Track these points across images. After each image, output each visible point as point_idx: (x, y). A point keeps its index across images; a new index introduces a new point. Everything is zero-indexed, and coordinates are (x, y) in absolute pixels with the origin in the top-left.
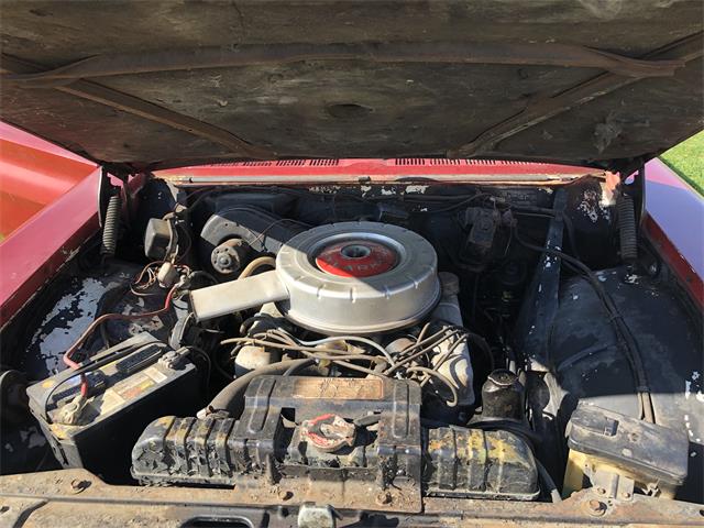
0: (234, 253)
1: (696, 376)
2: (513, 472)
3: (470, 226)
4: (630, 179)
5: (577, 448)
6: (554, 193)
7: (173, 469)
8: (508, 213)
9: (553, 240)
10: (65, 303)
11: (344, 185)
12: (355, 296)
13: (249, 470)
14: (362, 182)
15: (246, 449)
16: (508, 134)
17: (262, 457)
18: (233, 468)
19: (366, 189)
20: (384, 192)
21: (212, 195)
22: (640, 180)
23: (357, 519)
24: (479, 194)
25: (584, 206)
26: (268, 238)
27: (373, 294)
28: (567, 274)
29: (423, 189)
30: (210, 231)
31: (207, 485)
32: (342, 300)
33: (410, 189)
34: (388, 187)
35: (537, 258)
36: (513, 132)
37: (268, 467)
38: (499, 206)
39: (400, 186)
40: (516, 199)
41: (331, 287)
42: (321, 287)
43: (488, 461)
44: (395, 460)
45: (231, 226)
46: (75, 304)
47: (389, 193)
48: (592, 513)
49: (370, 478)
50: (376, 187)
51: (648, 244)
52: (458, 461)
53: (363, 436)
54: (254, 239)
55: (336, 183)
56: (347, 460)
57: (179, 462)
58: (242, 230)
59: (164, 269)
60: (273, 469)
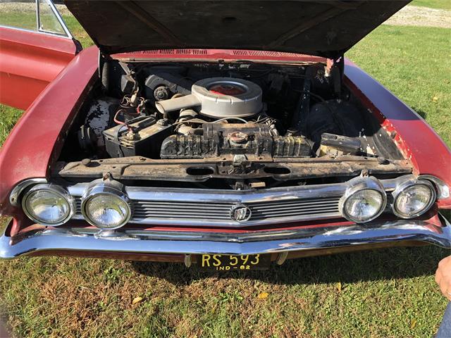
0: (166, 91)
1: (363, 130)
2: (303, 147)
3: (271, 82)
4: (338, 61)
5: (324, 144)
6: (306, 69)
7: (178, 153)
8: (287, 77)
9: (306, 88)
10: (94, 108)
11: (211, 63)
12: (232, 101)
13: (209, 151)
14: (220, 62)
15: (209, 142)
16: (292, 36)
17: (215, 146)
18: (202, 151)
19: (221, 65)
20: (230, 67)
21: (147, 66)
22: (342, 60)
23: (250, 166)
24: (273, 69)
25: (318, 77)
26: (178, 87)
27: (240, 100)
28: (313, 102)
29: (248, 66)
30: (149, 83)
31: (192, 158)
32: (227, 103)
33: (242, 66)
34: (232, 64)
35: (300, 95)
36: (294, 35)
37: (216, 150)
38: (283, 74)
39: (238, 64)
40: (289, 72)
41: (221, 98)
42: (217, 98)
43: (295, 143)
44: (263, 144)
45: (161, 80)
46: (99, 109)
47: (232, 68)
48: (330, 159)
49: (253, 153)
50: (226, 64)
51: (345, 87)
52: (285, 144)
53: (251, 138)
54: (173, 87)
55: (207, 62)
56: (245, 146)
57: (181, 149)
58: (166, 82)
59: (133, 98)
60: (218, 150)
